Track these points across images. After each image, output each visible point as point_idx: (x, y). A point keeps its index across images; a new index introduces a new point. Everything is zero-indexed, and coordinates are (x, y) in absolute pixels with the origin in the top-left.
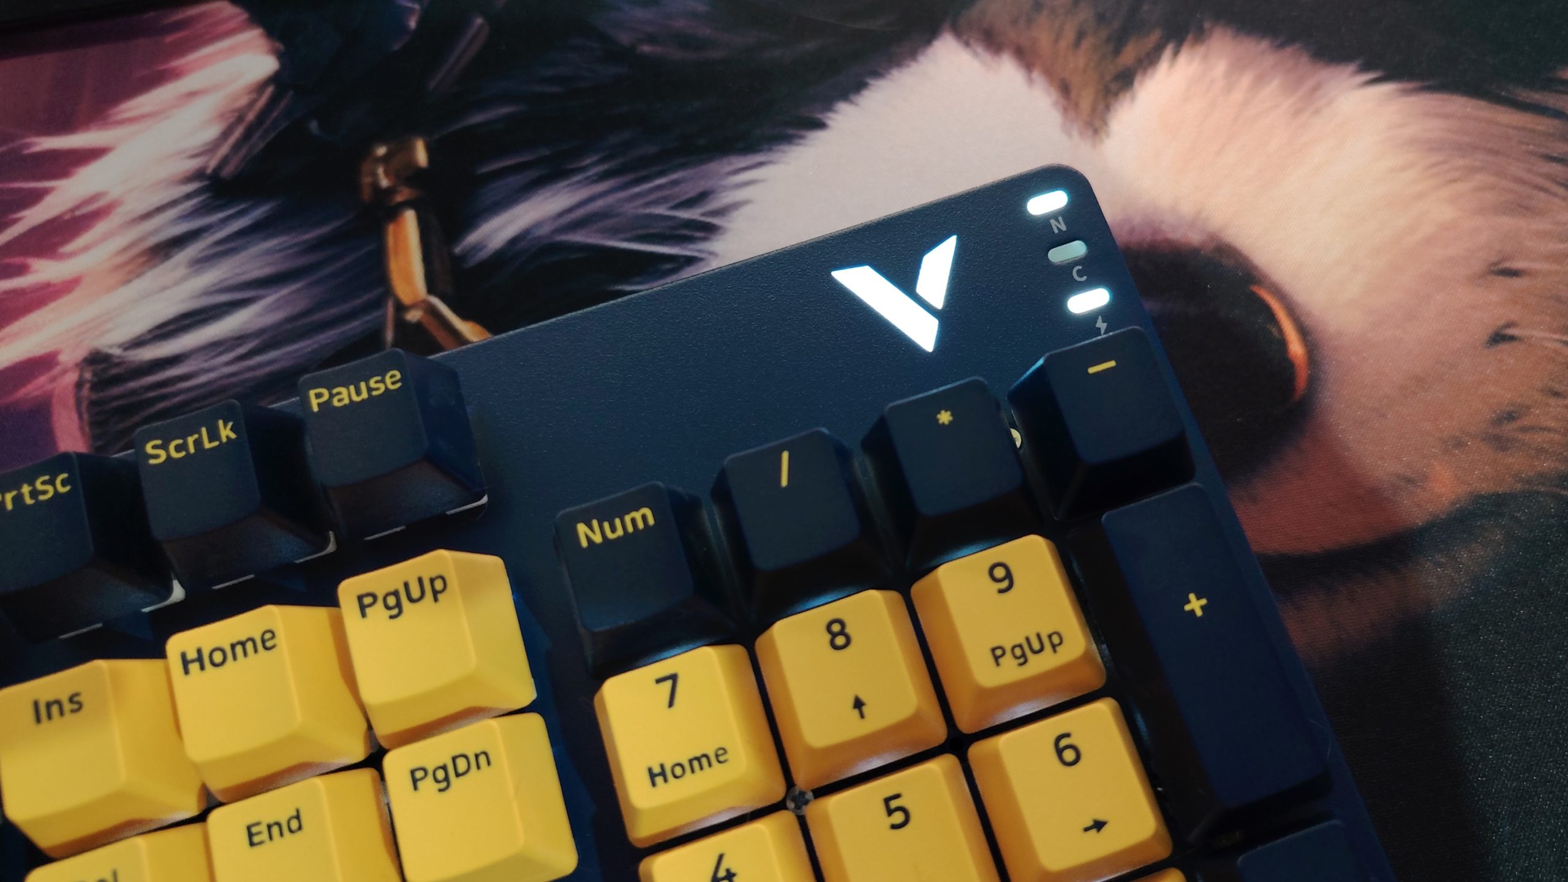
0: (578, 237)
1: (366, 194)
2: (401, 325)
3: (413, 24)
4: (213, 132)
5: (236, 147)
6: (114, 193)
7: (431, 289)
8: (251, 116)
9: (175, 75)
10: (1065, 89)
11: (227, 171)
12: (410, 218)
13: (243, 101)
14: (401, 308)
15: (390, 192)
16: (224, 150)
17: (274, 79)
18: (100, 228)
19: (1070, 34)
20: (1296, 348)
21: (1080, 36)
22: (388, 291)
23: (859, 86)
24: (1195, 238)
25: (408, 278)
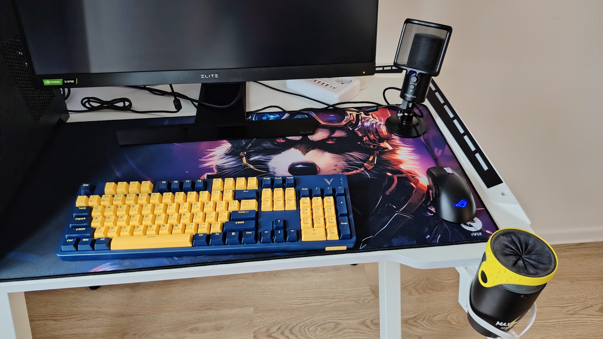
0: (260, 160)
1: (240, 156)
2: (244, 164)
3: (244, 143)
4: (226, 150)
5: (228, 152)
6: (217, 154)
7: (247, 162)
8: (229, 149)
9: (221, 146)
10: (302, 152)
11: (227, 153)
12: (245, 157)
13: (228, 148)
14: (244, 163)
15: (243, 156)
16: (227, 152)
17: (231, 147)
18: (216, 156)
19: (304, 148)
20: (318, 169)
21: (305, 148)
22: (243, 162)
23: (285, 151)
24: (312, 162)
25: (245, 161)
